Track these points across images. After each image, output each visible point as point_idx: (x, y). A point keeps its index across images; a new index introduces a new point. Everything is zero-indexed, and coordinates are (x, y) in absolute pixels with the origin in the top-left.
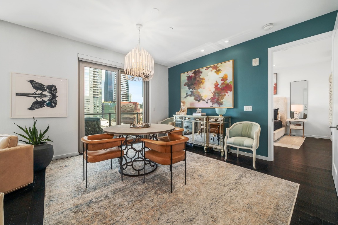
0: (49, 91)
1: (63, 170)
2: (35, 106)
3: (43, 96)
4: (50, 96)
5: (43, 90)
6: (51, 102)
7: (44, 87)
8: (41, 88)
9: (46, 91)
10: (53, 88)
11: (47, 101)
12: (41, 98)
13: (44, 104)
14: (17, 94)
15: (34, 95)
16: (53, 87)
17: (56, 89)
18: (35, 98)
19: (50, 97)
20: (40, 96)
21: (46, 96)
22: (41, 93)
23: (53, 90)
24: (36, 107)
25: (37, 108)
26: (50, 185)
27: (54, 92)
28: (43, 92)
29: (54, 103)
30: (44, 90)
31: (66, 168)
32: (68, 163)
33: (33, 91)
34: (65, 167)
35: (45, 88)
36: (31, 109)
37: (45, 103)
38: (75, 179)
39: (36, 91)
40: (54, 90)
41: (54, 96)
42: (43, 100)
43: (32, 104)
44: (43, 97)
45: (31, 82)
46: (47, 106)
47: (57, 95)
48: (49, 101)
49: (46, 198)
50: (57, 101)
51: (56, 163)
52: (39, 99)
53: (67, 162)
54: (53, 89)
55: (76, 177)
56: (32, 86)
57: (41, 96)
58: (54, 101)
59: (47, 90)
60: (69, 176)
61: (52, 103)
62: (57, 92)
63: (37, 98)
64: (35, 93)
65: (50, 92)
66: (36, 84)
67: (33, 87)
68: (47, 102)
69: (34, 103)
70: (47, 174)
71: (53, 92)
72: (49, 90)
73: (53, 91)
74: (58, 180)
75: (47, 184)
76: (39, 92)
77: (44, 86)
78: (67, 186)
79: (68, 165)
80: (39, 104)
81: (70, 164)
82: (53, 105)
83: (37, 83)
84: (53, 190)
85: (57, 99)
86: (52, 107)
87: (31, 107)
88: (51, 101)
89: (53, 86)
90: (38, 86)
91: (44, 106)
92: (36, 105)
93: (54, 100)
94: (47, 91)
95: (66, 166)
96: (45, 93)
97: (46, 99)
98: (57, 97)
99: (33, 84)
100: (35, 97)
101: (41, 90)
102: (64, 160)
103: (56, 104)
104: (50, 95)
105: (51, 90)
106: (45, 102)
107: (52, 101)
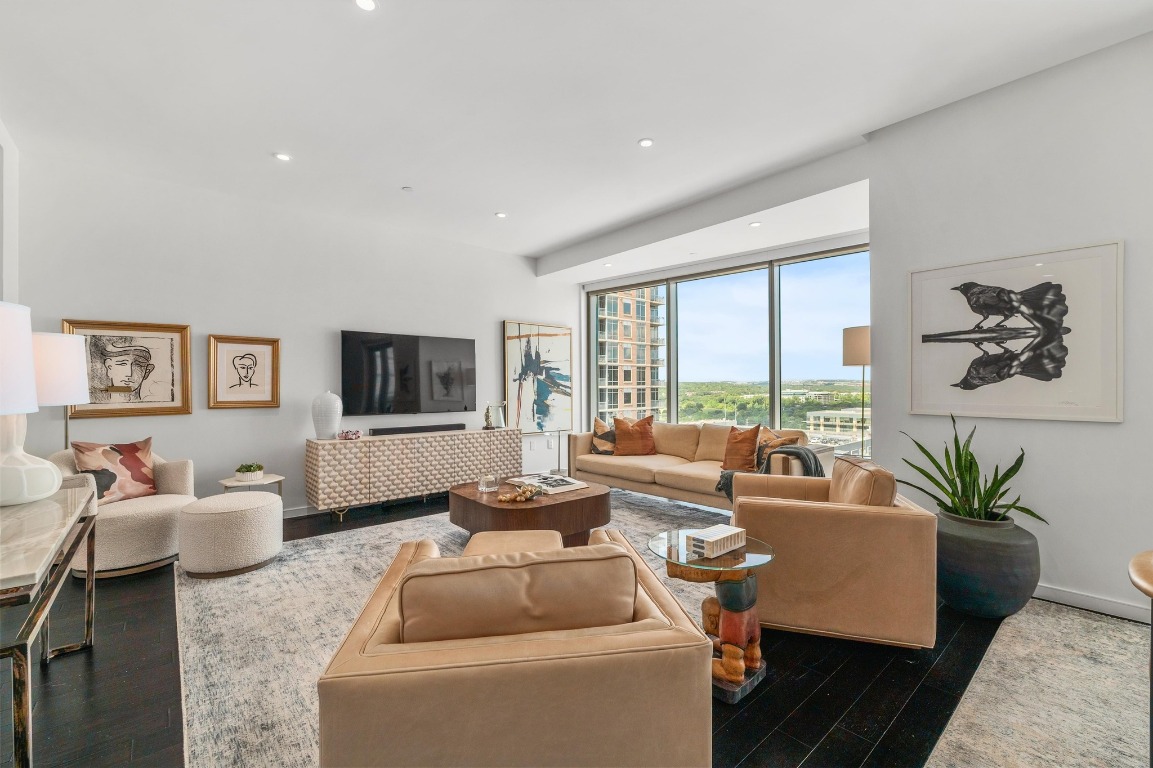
0: (1031, 312)
1: (1070, 667)
2: (978, 373)
3: (1006, 334)
4: (1034, 332)
5: (1008, 310)
6: (1041, 356)
7: (1011, 300)
8: (1002, 305)
9: (1019, 312)
10: (1050, 296)
11: (1022, 353)
12: (998, 344)
13: (1011, 367)
14: (926, 339)
15: (977, 335)
16: (1046, 293)
17: (1060, 299)
18: (977, 346)
19: (1035, 337)
20: (994, 335)
21: (1017, 334)
22: (998, 325)
23: (1047, 306)
24: (981, 379)
25: (985, 381)
26: (984, 701)
27: (1054, 311)
28: (1007, 318)
29: (1052, 358)
30: (1011, 311)
31: (1087, 669)
32: (1112, 646)
33: (971, 319)
34: (1084, 660)
35: (1015, 304)
36: (967, 384)
37: (1015, 363)
38: (1108, 754)
39: (982, 318)
40: (1052, 305)
41: (1052, 331)
42: (1007, 350)
43: (969, 370)
44: (1007, 339)
45: (967, 289)
46: (1021, 373)
47: (1067, 322)
48: (1031, 354)
49: (941, 743)
50: (1065, 349)
51: (1053, 620)
52: (993, 349)
53: (1105, 640)
54: (1046, 302)
55: (1120, 747)
56: (969, 301)
57: (1000, 334)
58: (1054, 351)
59: (1023, 308)
60: (1082, 714)
61: (1046, 362)
62: (1065, 312)
63: (986, 346)
64: (978, 329)
65: (1034, 317)
66: (980, 293)
67: (971, 306)
68: (1023, 358)
69: (978, 364)
70: (997, 648)
71: (1048, 313)
72: (1029, 306)
73: (1046, 311)
74: (1021, 699)
75: (976, 687)
76: (993, 321)
77: (1013, 296)
78: (1049, 757)
79: (1106, 656)
80: (989, 369)
81: (1118, 658)
82: (1050, 366)
83: (985, 289)
84: (982, 733)
85: (1067, 340)
86: (1046, 376)
87: (966, 378)
88: (1038, 352)
89: (1047, 287)
90: (989, 301)
91: (1012, 372)
92: (981, 371)
93: (1053, 347)
94: (1022, 314)
95: (1094, 658)
96: (1017, 322)
97: (1016, 345)
98: (1068, 330)
99: (972, 294)
100: (978, 343)
101: (998, 312)
102: (1095, 625)
103: (1060, 363)
104: (1035, 328)
105: (1041, 308)
106: (1014, 356)
107: (1046, 353)
